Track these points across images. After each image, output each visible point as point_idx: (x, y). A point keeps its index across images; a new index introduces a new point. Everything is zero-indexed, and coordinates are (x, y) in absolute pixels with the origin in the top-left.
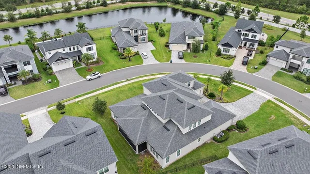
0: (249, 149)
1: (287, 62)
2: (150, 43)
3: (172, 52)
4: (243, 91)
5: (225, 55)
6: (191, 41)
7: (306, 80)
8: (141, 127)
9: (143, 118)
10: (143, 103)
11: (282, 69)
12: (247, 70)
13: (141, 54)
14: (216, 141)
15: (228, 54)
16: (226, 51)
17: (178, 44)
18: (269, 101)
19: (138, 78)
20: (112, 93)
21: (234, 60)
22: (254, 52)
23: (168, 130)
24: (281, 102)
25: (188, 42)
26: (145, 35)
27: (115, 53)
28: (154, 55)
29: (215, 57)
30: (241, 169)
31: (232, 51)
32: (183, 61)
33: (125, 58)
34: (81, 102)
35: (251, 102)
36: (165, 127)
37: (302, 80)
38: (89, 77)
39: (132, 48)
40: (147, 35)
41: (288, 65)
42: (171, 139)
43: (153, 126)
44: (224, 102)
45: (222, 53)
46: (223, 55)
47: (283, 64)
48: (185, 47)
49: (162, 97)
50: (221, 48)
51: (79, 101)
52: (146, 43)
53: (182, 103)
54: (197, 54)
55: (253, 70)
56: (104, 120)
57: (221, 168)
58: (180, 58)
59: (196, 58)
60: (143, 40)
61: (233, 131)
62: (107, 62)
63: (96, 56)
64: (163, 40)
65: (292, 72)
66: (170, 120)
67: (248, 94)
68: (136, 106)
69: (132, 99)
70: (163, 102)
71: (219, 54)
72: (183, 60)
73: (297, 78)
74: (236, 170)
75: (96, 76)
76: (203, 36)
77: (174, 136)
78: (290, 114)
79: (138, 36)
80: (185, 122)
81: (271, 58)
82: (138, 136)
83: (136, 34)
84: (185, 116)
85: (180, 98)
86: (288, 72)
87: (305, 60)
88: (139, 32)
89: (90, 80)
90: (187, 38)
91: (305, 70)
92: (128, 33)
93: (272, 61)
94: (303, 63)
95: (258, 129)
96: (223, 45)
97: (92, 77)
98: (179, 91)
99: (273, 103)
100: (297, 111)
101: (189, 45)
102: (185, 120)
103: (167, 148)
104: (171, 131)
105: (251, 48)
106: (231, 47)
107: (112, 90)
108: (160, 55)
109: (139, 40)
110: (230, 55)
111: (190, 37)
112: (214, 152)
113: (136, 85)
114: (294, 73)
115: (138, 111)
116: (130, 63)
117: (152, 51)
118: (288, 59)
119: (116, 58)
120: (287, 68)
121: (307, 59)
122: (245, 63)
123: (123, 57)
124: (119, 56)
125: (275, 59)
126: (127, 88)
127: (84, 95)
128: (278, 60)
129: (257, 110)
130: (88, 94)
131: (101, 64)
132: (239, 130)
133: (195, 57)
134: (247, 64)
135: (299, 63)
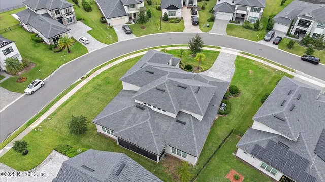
0: (274, 113)
1: (234, 13)
2: (79, 23)
3: (114, 28)
4: (211, 54)
5: (172, 19)
6: (131, 11)
7: (254, 28)
8: (152, 132)
9: (148, 120)
10: (136, 101)
11: (230, 21)
12: (201, 30)
13: (78, 41)
14: (222, 114)
15: (175, 17)
16: (172, 15)
17: (118, 17)
18: (238, 57)
19: (95, 71)
20: (74, 101)
21: (183, 22)
22: (196, 10)
23: (184, 123)
24: (248, 55)
25: (130, 12)
26: (72, 13)
27: (42, 46)
28: (95, 37)
29: (163, 24)
30: (274, 135)
31: (178, 13)
32: (133, 37)
33: (61, 51)
34: (41, 128)
35: (225, 62)
36: (178, 121)
37: (251, 29)
38: (28, 90)
39: (64, 34)
40: (74, 13)
41: (235, 16)
42: (194, 132)
43: (164, 126)
44: (204, 71)
45: (169, 17)
46: (170, 19)
47: (230, 17)
48: (127, 19)
49: (160, 88)
50: (167, 12)
51: (37, 128)
52: (74, 23)
53: (185, 88)
54: (144, 25)
55: (207, 29)
56: (91, 140)
57: (256, 141)
58: (129, 33)
59: (145, 30)
60: (70, 20)
61: (230, 97)
62: (40, 62)
63: (20, 59)
64: (94, 16)
65: (239, 22)
66: (180, 112)
67: (218, 56)
68: (129, 109)
69: (115, 101)
70: (164, 94)
71: (166, 19)
72: (132, 34)
73: (247, 28)
74: (270, 138)
75: (39, 86)
76: (143, 2)
77: (195, 127)
78: (261, 64)
79: (61, 17)
80: (200, 108)
81: (217, 12)
82: (156, 143)
83: (58, 16)
84: (197, 102)
85: (181, 83)
86: (236, 23)
87: (249, 9)
88: (63, 12)
89: (33, 93)
90: (126, 8)
91: (250, 18)
92: (47, 15)
93: (219, 16)
94: (247, 12)
95: (248, 88)
96: (167, 8)
97: (34, 89)
98: (172, 75)
99: (243, 58)
100: (264, 60)
101: (130, 15)
102: (199, 106)
103: (195, 143)
104: (188, 123)
105: (191, 6)
106: (177, 8)
107: (72, 98)
108: (102, 36)
109: (65, 21)
110: (177, 18)
111: (130, 6)
112: (227, 126)
113: (99, 81)
114: (241, 24)
115: (135, 114)
116: (72, 55)
117: (88, 32)
118: (234, 10)
119: (48, 53)
120: (234, 20)
121: (251, 7)
122: (195, 23)
123: (57, 49)
124: (51, 49)
125: (222, 13)
126: (90, 89)
127: (39, 116)
128: (225, 13)
129: (235, 69)
130: (43, 113)
131: (33, 67)
132: (234, 95)
133: (143, 28)
134: (198, 24)
135: (244, 12)
